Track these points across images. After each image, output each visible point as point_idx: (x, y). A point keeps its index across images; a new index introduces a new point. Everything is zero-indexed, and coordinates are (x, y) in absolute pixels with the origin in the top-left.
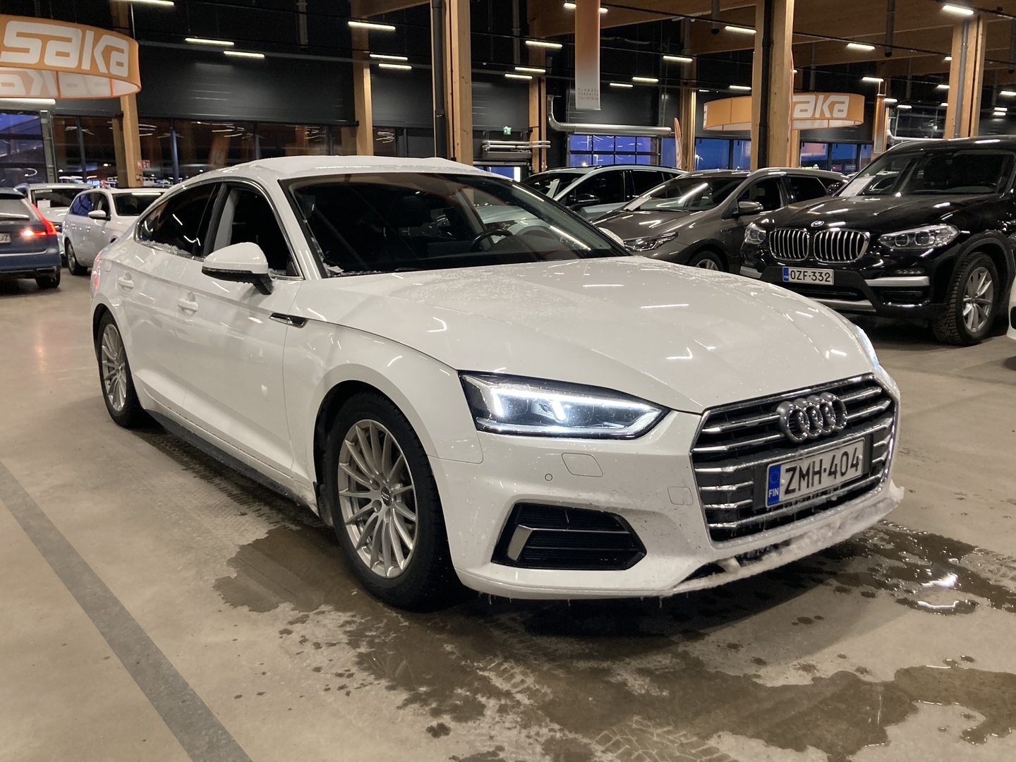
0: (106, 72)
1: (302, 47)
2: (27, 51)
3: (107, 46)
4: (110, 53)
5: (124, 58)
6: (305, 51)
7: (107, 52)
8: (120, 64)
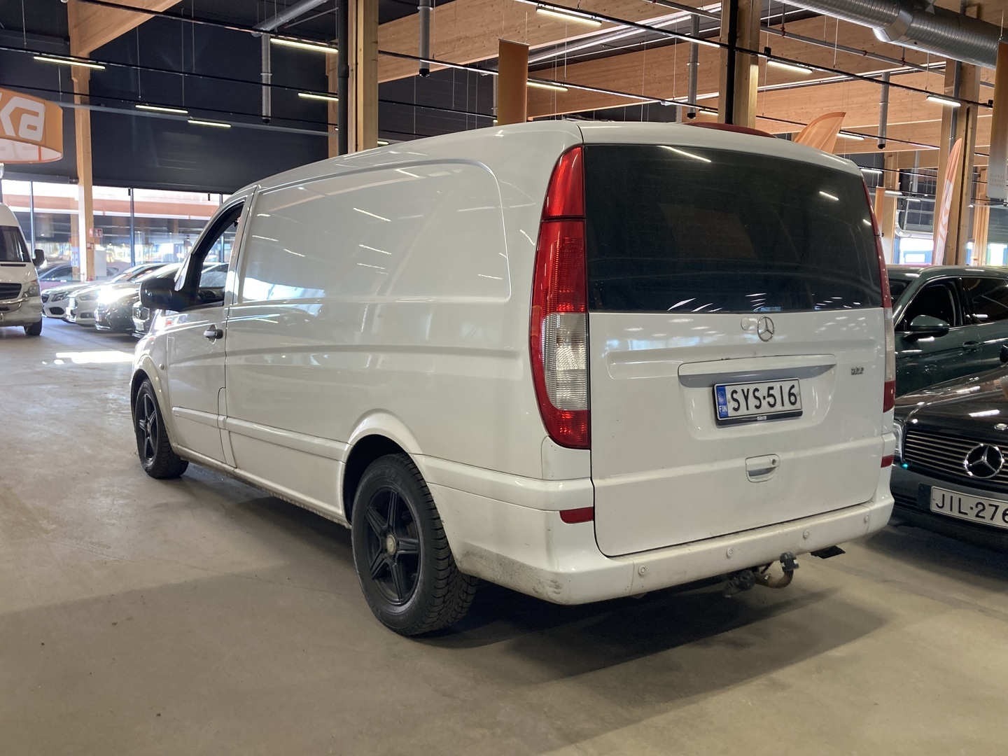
0: (14, 134)
1: (264, 118)
3: (17, 109)
4: (22, 114)
5: (39, 122)
6: (267, 122)
7: (16, 116)
8: (34, 128)
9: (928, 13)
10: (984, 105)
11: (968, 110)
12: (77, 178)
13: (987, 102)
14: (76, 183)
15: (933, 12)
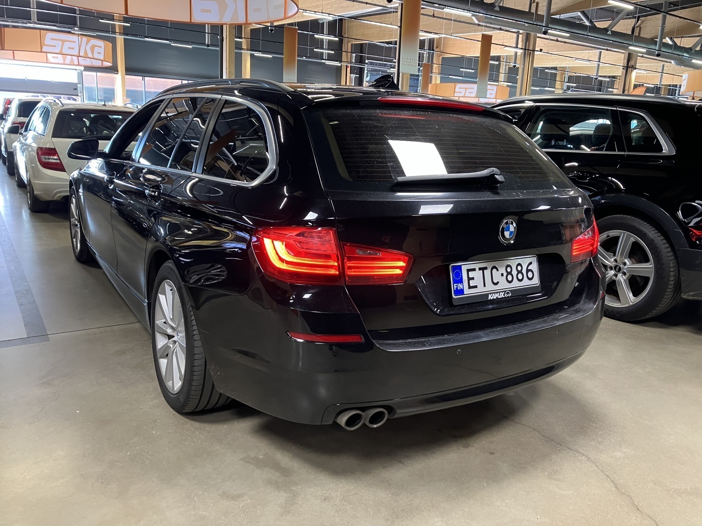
0: (92, 56)
1: (206, 45)
2: (55, 46)
4: (95, 47)
5: (102, 50)
7: (93, 48)
9: (496, 10)
10: (537, 51)
11: (530, 53)
12: (118, 71)
13: (539, 50)
14: (117, 74)
15: (499, 10)
